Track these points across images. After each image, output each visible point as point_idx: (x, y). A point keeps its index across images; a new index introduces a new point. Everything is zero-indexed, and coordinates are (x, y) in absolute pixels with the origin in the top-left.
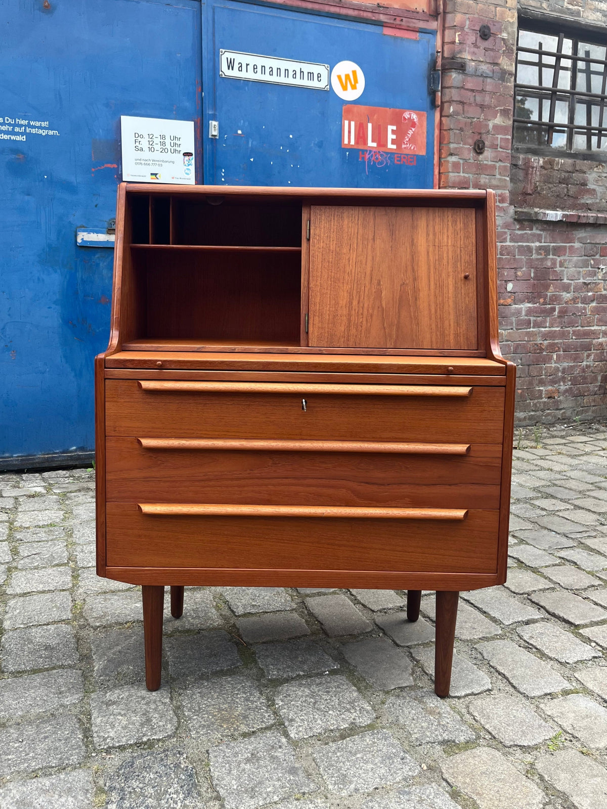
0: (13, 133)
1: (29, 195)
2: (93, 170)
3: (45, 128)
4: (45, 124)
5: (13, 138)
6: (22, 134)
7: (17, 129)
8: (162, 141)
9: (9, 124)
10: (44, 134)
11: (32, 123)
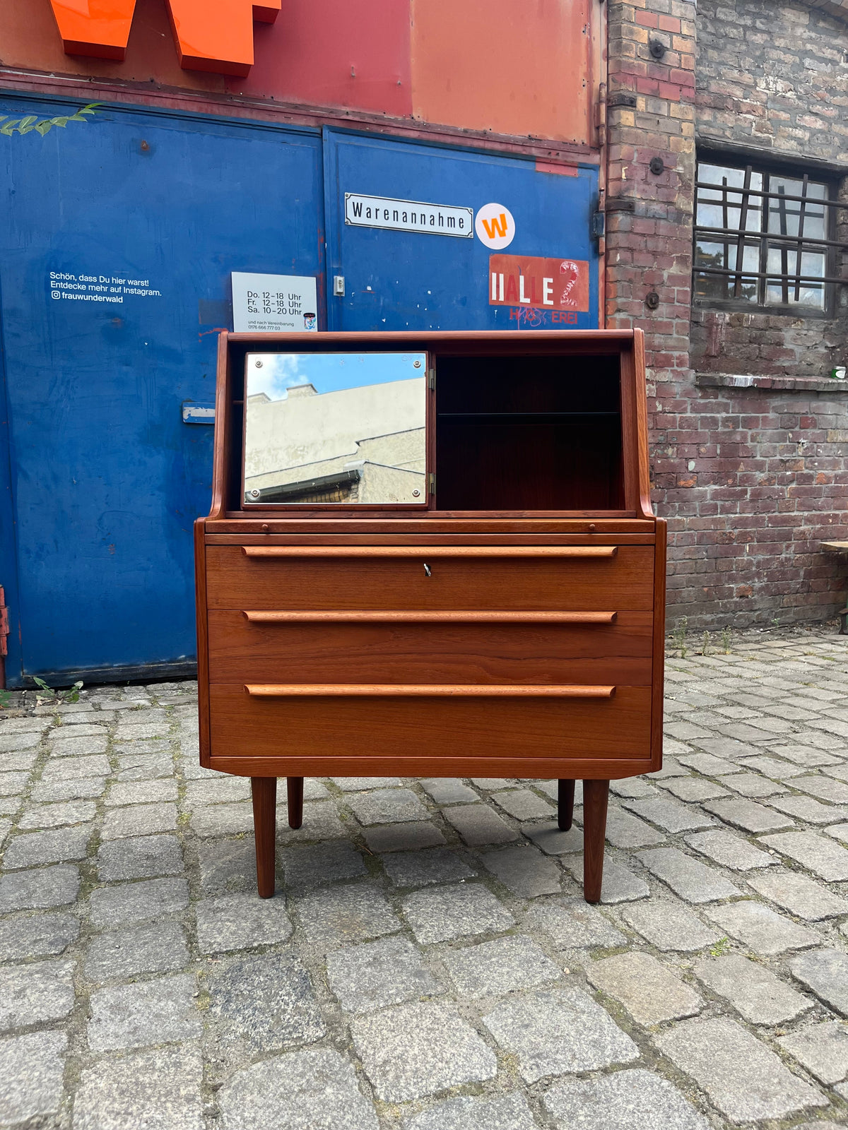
0: (109, 294)
1: (127, 365)
2: (200, 335)
3: (144, 288)
4: (145, 283)
5: (109, 299)
6: (119, 295)
7: (113, 290)
8: (279, 300)
9: (104, 284)
10: (144, 295)
11: (130, 282)
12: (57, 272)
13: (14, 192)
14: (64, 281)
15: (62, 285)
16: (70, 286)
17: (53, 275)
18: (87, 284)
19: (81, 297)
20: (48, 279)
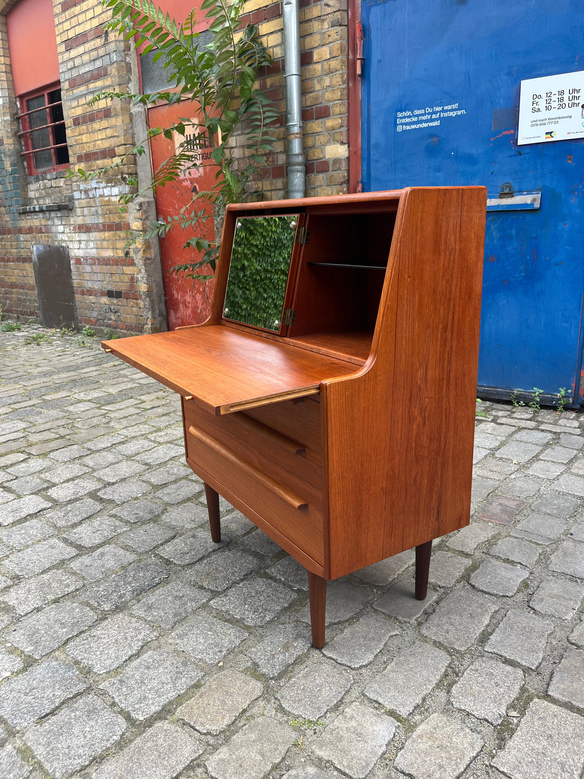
0: (432, 120)
1: (439, 171)
2: (492, 139)
3: (455, 110)
4: (456, 106)
5: (431, 124)
6: (437, 119)
7: (434, 116)
8: (560, 96)
9: (429, 114)
10: (454, 115)
11: (446, 108)
12: (401, 112)
13: (380, 61)
14: (404, 117)
15: (403, 121)
16: (408, 120)
17: (399, 115)
18: (418, 116)
19: (413, 127)
20: (396, 118)
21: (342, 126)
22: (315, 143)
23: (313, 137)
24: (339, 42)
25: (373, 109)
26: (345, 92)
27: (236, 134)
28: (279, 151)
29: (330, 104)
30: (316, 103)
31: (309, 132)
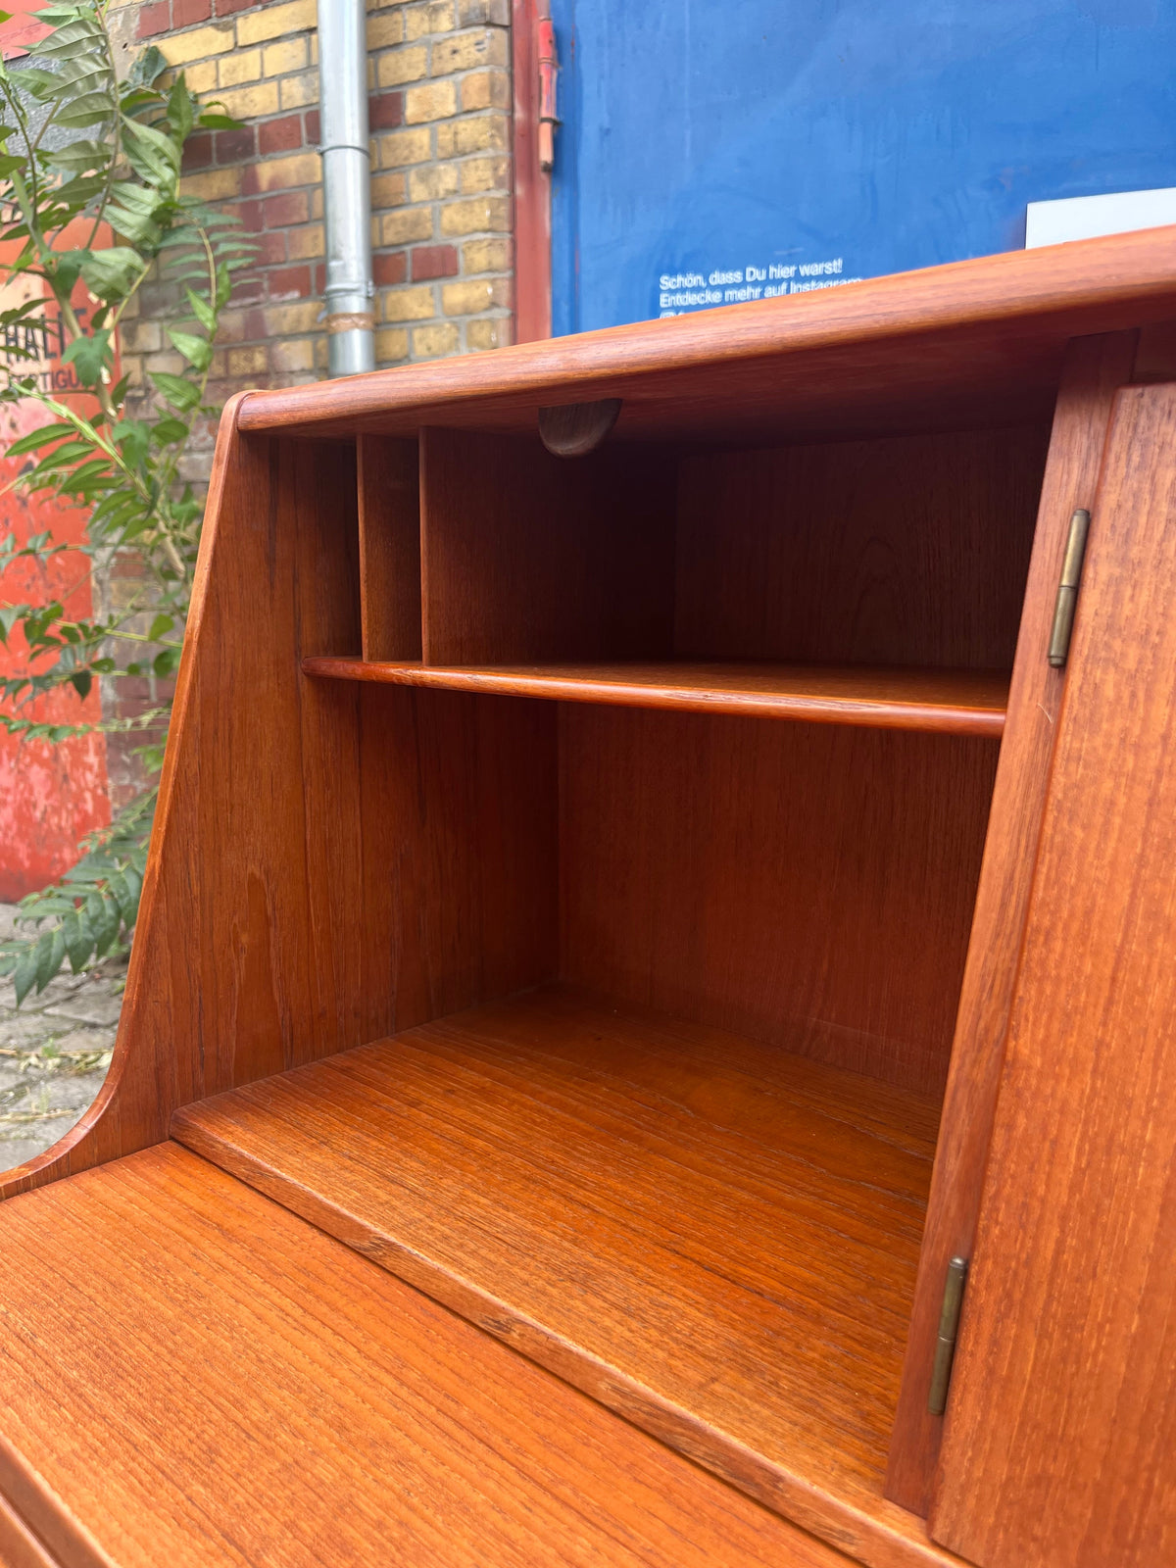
3: (833, 277)
4: (834, 267)
7: (770, 292)
9: (755, 284)
11: (805, 270)
12: (673, 273)
13: (608, 132)
14: (683, 290)
15: (678, 300)
16: (692, 299)
17: (666, 282)
18: (723, 288)
20: (657, 291)
21: (494, 304)
22: (411, 349)
23: (405, 334)
24: (485, 70)
25: (588, 265)
26: (504, 210)
27: (161, 313)
28: (296, 367)
29: (455, 242)
30: (413, 236)
31: (393, 318)
